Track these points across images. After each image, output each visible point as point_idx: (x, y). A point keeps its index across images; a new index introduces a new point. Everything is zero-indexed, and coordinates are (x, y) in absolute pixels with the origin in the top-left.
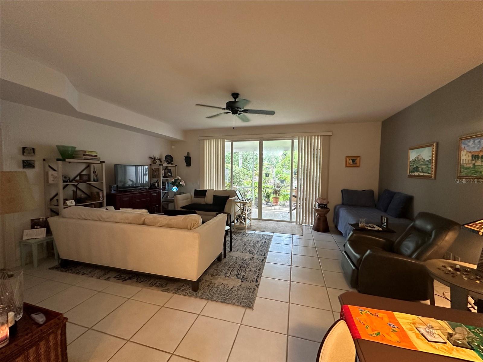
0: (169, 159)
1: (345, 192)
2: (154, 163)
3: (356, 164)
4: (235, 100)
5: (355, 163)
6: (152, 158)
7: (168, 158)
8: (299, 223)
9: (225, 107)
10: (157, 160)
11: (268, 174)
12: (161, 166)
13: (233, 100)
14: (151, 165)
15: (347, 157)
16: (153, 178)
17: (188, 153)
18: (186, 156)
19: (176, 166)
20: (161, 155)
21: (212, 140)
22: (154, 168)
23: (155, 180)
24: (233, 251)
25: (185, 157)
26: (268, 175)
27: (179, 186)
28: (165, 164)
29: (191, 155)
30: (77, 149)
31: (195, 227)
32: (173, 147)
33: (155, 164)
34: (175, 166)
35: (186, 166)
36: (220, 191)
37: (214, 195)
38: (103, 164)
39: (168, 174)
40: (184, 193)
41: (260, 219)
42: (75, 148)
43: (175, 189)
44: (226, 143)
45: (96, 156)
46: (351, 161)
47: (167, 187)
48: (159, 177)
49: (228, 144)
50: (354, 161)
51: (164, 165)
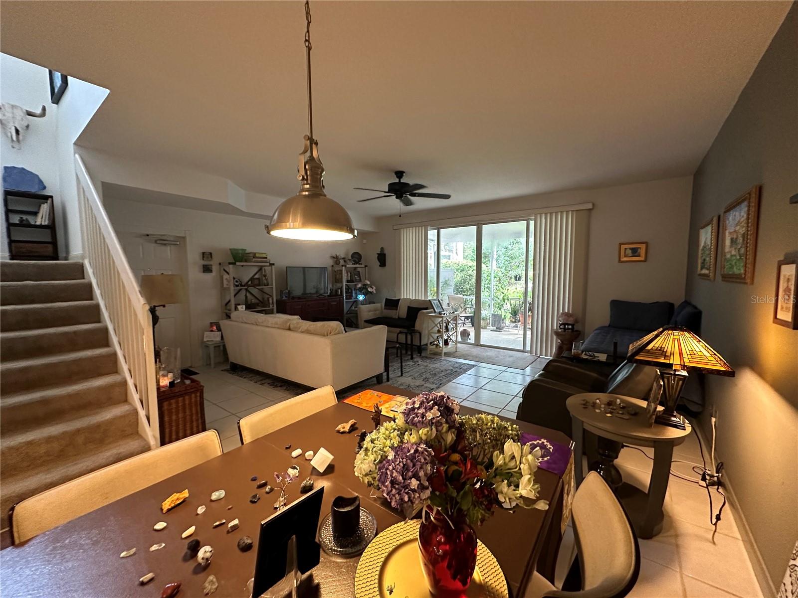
0: (357, 258)
1: (617, 305)
2: (337, 264)
3: (639, 256)
4: (400, 180)
5: (636, 254)
6: (334, 257)
7: (357, 256)
8: (536, 355)
9: (387, 190)
10: (340, 260)
11: (518, 276)
12: (344, 267)
13: (397, 180)
14: (333, 266)
15: (621, 244)
16: (336, 282)
17: (382, 249)
18: (379, 252)
19: (366, 266)
20: (347, 254)
21: (411, 229)
22: (337, 270)
23: (339, 285)
24: (405, 377)
25: (378, 254)
26: (518, 278)
27: (366, 293)
28: (350, 265)
29: (386, 252)
30: (247, 252)
31: (331, 334)
32: (365, 241)
33: (339, 264)
34: (364, 266)
35: (380, 266)
37: (409, 307)
38: (273, 266)
39: (355, 278)
40: (374, 303)
41: (478, 344)
42: (246, 250)
43: (361, 297)
44: (429, 232)
45: (266, 258)
46: (629, 252)
47: (354, 295)
48: (341, 282)
49: (432, 234)
50: (635, 252)
51: (347, 266)
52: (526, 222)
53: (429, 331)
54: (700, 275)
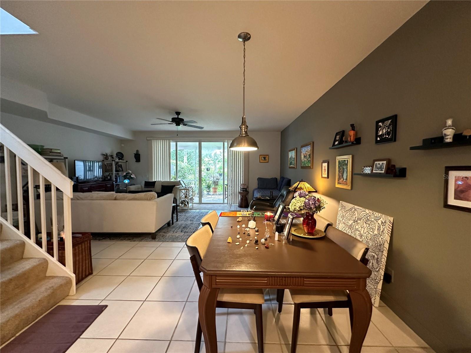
0: (120, 156)
1: (260, 180)
2: (106, 159)
3: (266, 160)
4: (178, 116)
5: (265, 159)
6: (104, 155)
7: (120, 154)
8: (230, 204)
10: (109, 157)
11: (208, 169)
12: (114, 162)
13: (176, 116)
14: (103, 161)
15: (260, 155)
16: (106, 172)
17: (137, 151)
18: (135, 153)
19: (127, 161)
20: (112, 152)
21: (159, 140)
22: (107, 164)
23: (107, 174)
25: (134, 154)
26: (208, 170)
27: (130, 178)
29: (140, 153)
30: (45, 148)
32: (123, 145)
33: (108, 160)
34: (125, 161)
35: (136, 161)
36: (167, 181)
37: (162, 185)
38: (67, 160)
39: (120, 169)
40: (134, 185)
41: (200, 203)
42: (43, 146)
43: (126, 181)
44: (171, 143)
45: (60, 153)
46: (263, 158)
47: (118, 180)
48: (112, 171)
49: (173, 144)
50: (265, 158)
51: (116, 161)
52: (223, 143)
53: (180, 197)
54: (290, 167)
